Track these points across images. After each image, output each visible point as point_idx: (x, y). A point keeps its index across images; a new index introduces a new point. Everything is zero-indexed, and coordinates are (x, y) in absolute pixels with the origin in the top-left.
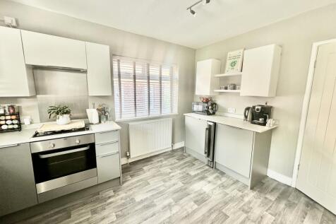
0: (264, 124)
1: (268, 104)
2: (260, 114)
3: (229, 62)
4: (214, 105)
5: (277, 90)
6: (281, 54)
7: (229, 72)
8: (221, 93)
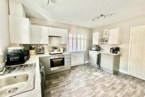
0: (117, 53)
1: (118, 47)
2: (116, 50)
3: (104, 33)
4: (99, 47)
5: (121, 42)
6: (122, 31)
7: (104, 36)
8: (101, 44)
